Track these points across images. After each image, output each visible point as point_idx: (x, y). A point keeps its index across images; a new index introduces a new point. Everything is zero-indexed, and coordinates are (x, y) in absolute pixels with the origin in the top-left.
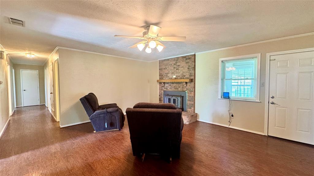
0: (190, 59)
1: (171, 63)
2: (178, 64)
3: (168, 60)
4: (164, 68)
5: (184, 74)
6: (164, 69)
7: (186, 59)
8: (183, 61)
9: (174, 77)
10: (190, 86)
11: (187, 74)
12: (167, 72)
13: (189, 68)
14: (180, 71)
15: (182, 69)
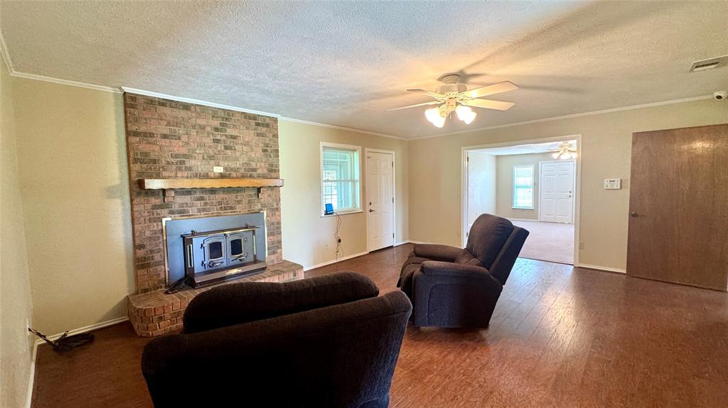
0: (267, 126)
1: (201, 122)
2: (230, 131)
3: (186, 107)
4: (166, 131)
5: (253, 165)
6: (165, 136)
7: (258, 124)
8: (247, 128)
9: (219, 170)
10: (269, 196)
11: (263, 164)
12: (184, 151)
13: (265, 151)
14: (238, 154)
15: (245, 148)
